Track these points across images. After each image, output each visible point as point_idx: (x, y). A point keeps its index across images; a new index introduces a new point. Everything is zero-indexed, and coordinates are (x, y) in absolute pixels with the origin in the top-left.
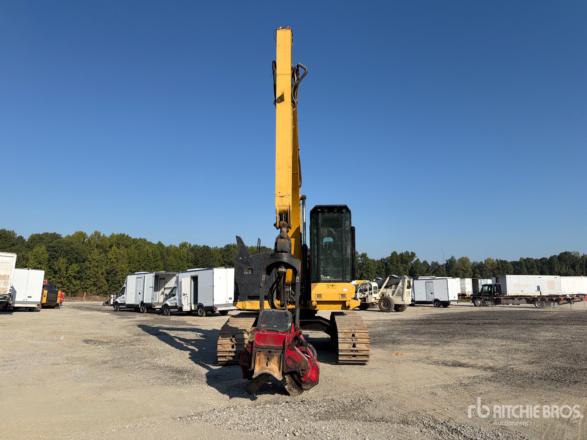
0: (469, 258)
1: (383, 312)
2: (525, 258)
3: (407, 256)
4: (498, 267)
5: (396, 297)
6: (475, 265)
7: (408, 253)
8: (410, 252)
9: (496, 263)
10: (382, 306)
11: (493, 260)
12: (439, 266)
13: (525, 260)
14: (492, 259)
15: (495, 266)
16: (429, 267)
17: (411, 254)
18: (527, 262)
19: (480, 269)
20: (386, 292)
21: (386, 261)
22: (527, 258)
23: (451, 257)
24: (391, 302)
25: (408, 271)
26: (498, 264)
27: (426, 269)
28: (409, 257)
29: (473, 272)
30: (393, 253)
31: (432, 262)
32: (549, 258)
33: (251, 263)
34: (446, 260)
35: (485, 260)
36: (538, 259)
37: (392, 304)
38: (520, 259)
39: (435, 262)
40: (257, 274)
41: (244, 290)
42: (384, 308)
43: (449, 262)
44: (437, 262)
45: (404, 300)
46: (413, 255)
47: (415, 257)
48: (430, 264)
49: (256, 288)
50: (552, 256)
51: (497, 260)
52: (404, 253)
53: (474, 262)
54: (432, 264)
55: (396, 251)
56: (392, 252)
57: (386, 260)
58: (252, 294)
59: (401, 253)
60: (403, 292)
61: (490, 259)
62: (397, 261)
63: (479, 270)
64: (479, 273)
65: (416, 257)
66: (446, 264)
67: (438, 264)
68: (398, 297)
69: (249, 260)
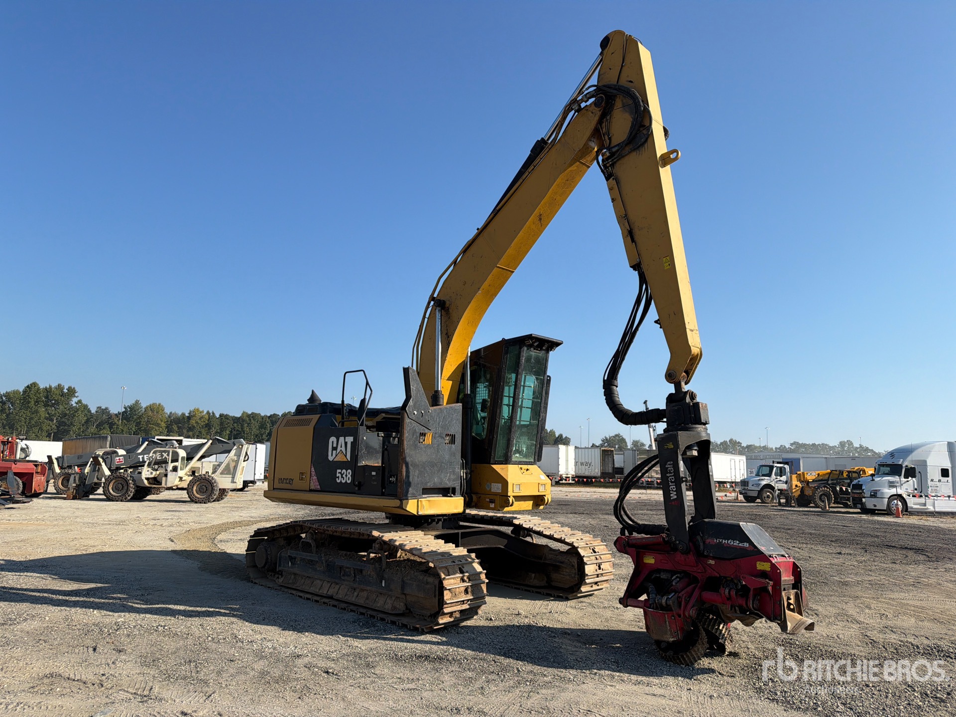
0: (164, 406)
1: (196, 503)
2: (250, 413)
3: (60, 394)
4: (208, 424)
5: (220, 476)
6: (172, 418)
7: (63, 388)
8: (66, 387)
9: (207, 417)
10: (195, 492)
11: (203, 412)
12: (110, 416)
13: (248, 416)
14: (201, 410)
15: (204, 422)
16: (91, 415)
17: (67, 391)
18: (252, 419)
19: (180, 425)
20: (200, 466)
21: (4, 399)
22: (253, 413)
23: (134, 402)
24: (215, 485)
25: (55, 421)
26: (209, 418)
27: (85, 418)
28: (63, 395)
29: (167, 430)
30: (31, 385)
31: (98, 407)
32: (282, 415)
33: (430, 424)
34: (125, 405)
35: (191, 411)
36: (267, 416)
37: (215, 488)
38: (242, 414)
39: (103, 407)
40: (438, 446)
41: (418, 477)
42: (198, 496)
43: (129, 410)
44: (106, 409)
45: (237, 481)
46: (72, 392)
47: (75, 396)
48: (93, 411)
49: (436, 472)
50: (285, 412)
51: (208, 413)
52: (53, 387)
53: (171, 413)
54: (96, 412)
55: (38, 382)
56: (29, 383)
57: (5, 396)
58: (430, 485)
59: (48, 387)
60: (235, 468)
61: (198, 410)
62: (37, 402)
63: (178, 427)
64: (176, 432)
65: (77, 397)
66: (123, 412)
67: (109, 411)
68: (224, 476)
69: (428, 417)
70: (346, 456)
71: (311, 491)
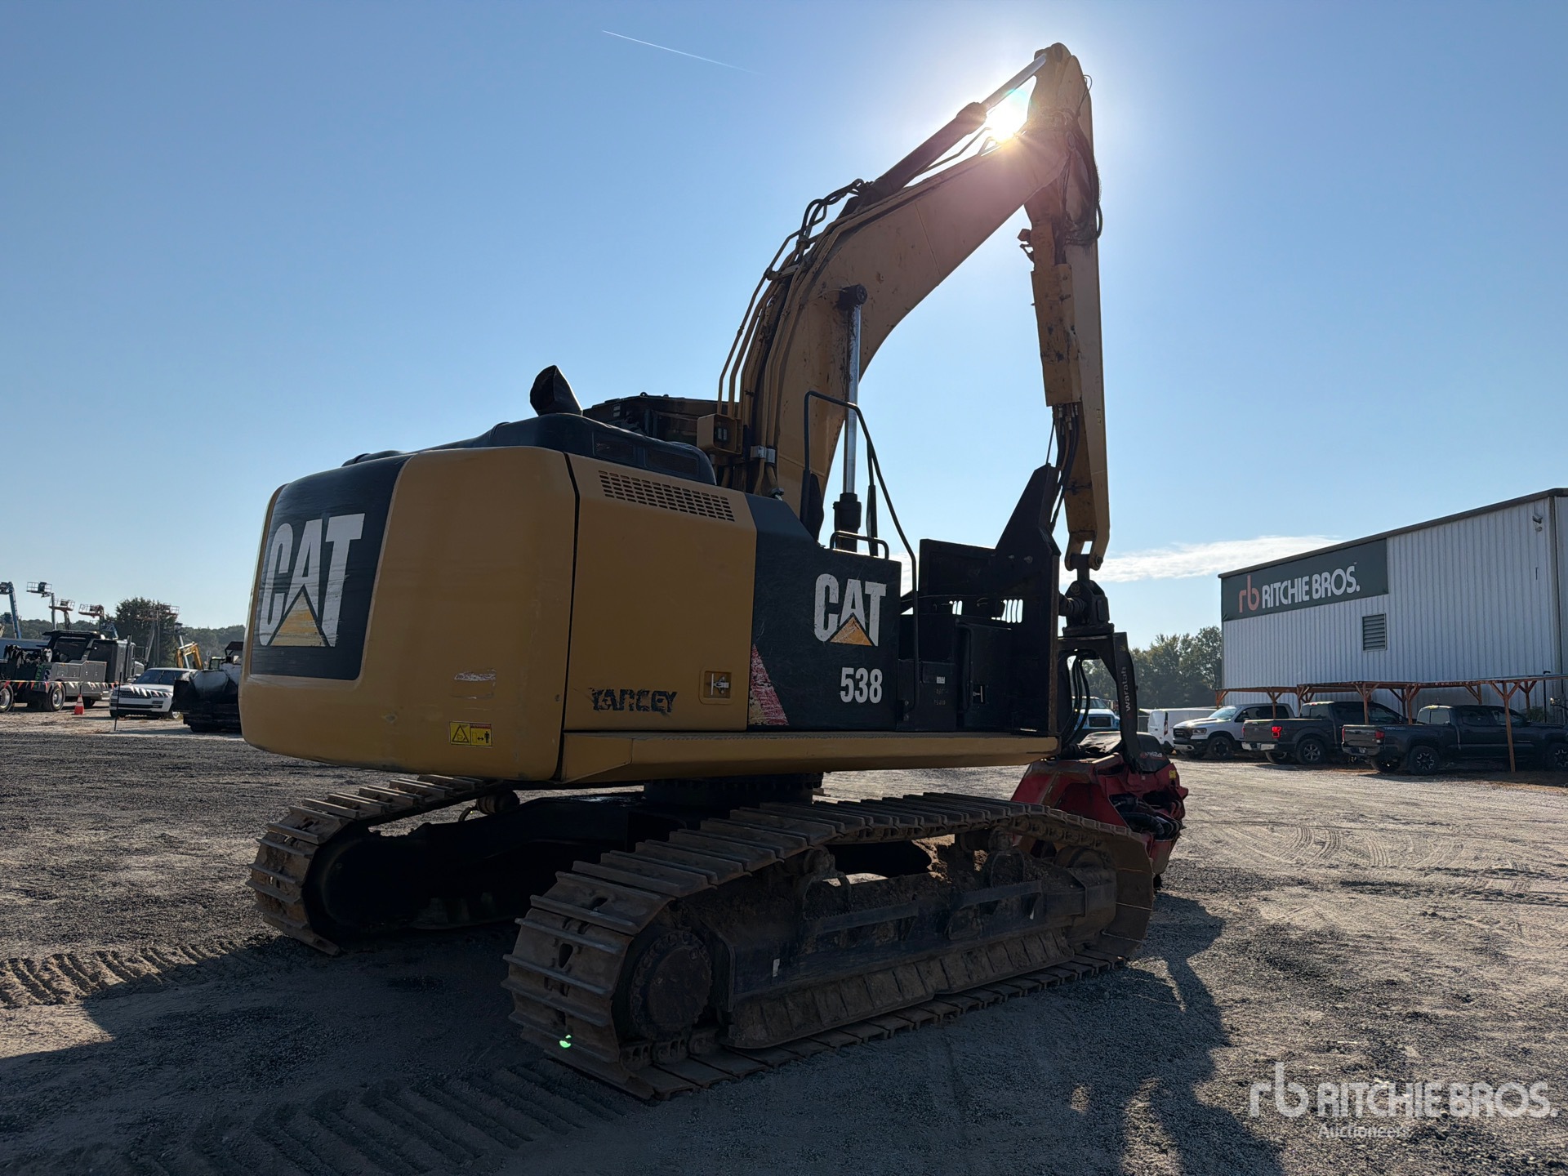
70: (867, 633)
71: (753, 729)
